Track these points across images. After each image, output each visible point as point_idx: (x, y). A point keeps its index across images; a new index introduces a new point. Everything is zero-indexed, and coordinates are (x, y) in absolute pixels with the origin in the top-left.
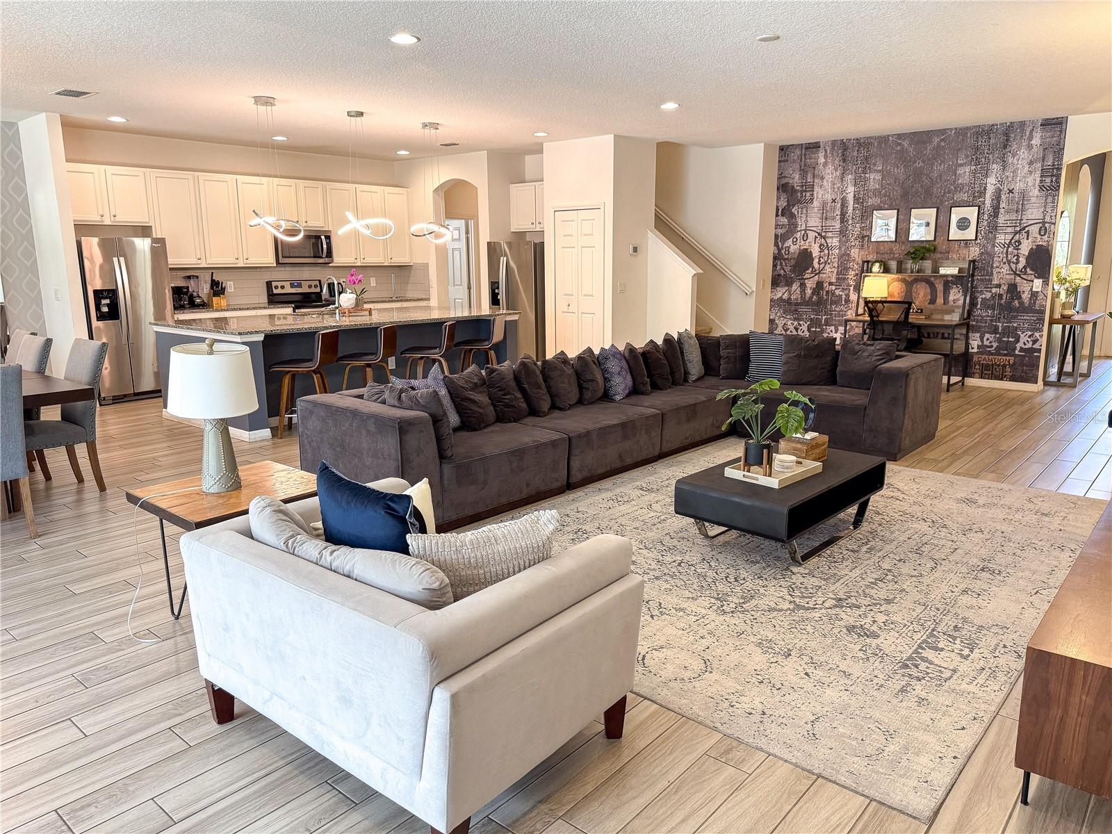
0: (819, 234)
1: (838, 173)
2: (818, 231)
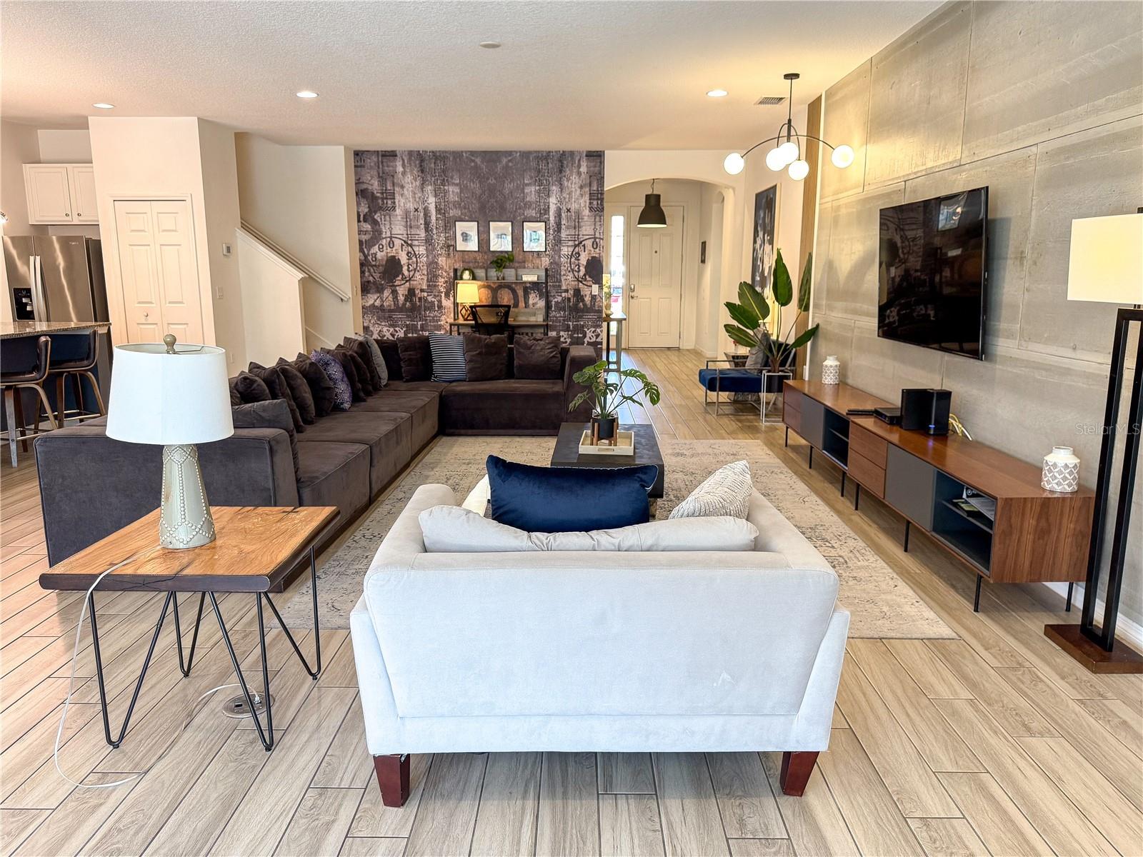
0: (405, 242)
1: (418, 183)
2: (404, 239)
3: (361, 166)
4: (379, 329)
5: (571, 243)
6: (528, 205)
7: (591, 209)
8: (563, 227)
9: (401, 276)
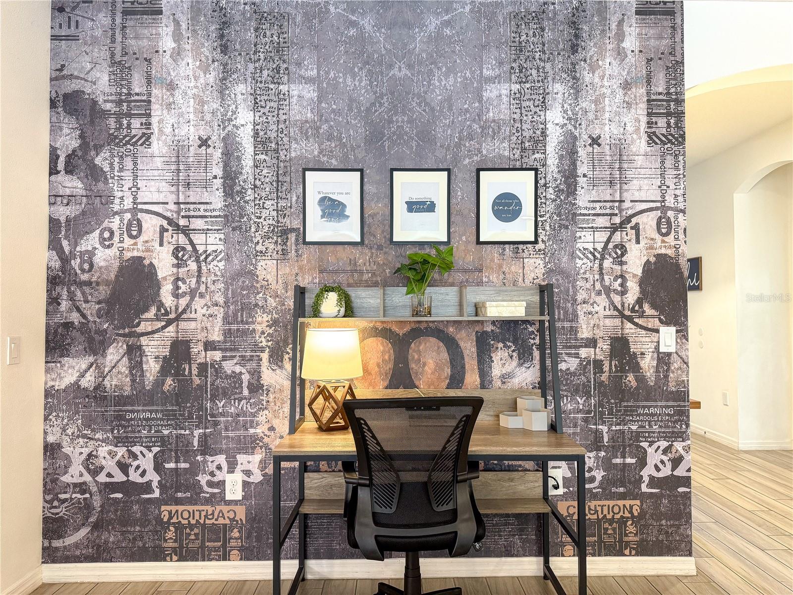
0: (170, 221)
1: (212, 78)
2: (169, 214)
3: (68, 38)
4: (86, 451)
5: (602, 222)
6: (491, 130)
7: (652, 138)
8: (582, 181)
9: (153, 310)
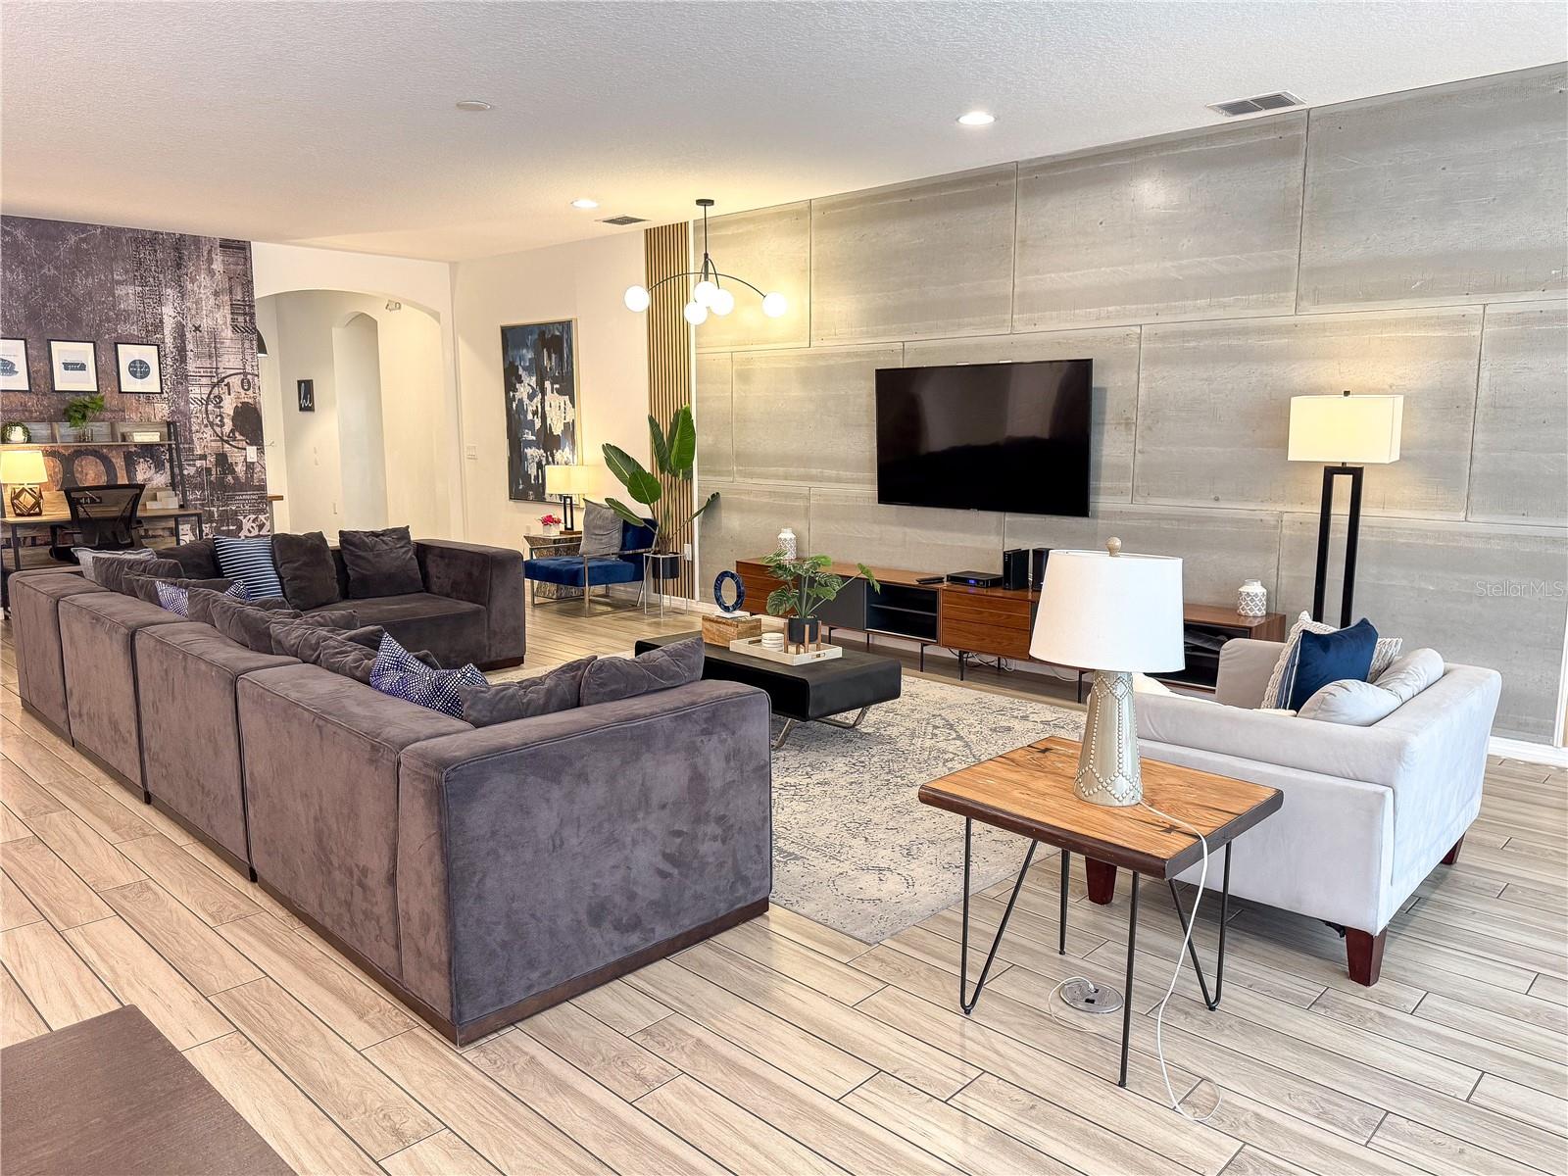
5: (204, 381)
6: (124, 316)
7: (235, 328)
8: (190, 354)
